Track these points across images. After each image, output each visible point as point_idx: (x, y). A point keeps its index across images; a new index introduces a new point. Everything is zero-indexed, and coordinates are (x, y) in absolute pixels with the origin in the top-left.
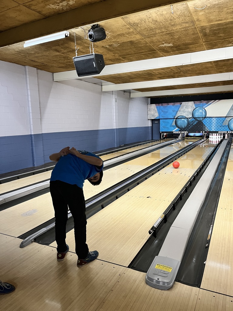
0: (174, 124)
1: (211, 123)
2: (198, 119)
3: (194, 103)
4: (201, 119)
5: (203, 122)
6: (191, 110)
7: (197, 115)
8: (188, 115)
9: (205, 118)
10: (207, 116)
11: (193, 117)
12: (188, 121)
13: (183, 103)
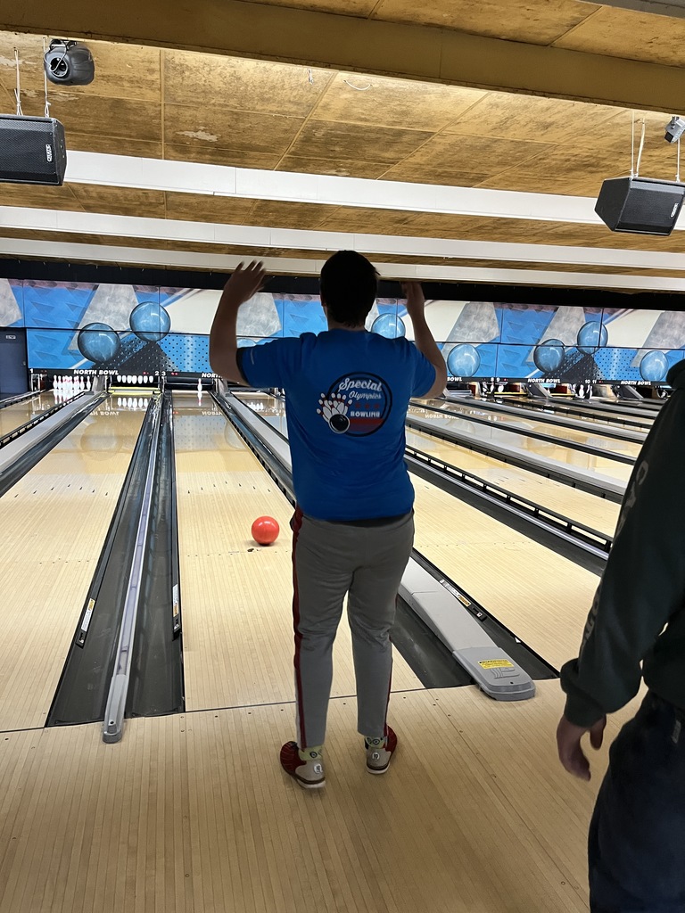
0: (74, 346)
1: (181, 349)
2: (146, 336)
3: (136, 289)
4: (156, 337)
5: (162, 347)
6: (125, 309)
7: (144, 324)
8: (117, 324)
9: (166, 334)
10: (172, 329)
11: (134, 330)
12: (117, 339)
13: (103, 287)
